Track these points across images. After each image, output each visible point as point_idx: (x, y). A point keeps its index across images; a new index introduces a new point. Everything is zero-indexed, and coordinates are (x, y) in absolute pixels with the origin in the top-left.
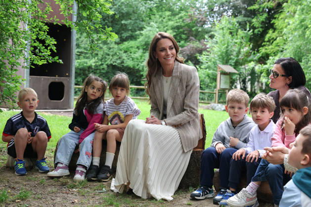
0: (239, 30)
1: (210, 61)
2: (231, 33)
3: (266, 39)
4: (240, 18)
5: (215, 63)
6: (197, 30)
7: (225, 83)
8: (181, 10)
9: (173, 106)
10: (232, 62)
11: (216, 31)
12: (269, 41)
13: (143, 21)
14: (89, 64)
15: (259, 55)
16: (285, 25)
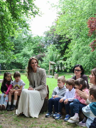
0: (56, 49)
1: (47, 60)
2: (53, 50)
3: (66, 52)
4: (56, 45)
5: (48, 61)
6: (41, 49)
7: (52, 68)
8: (36, 42)
9: (37, 83)
10: (54, 60)
11: (48, 49)
12: (66, 53)
13: (23, 46)
14: (3, 62)
15: (63, 58)
16: (72, 47)
